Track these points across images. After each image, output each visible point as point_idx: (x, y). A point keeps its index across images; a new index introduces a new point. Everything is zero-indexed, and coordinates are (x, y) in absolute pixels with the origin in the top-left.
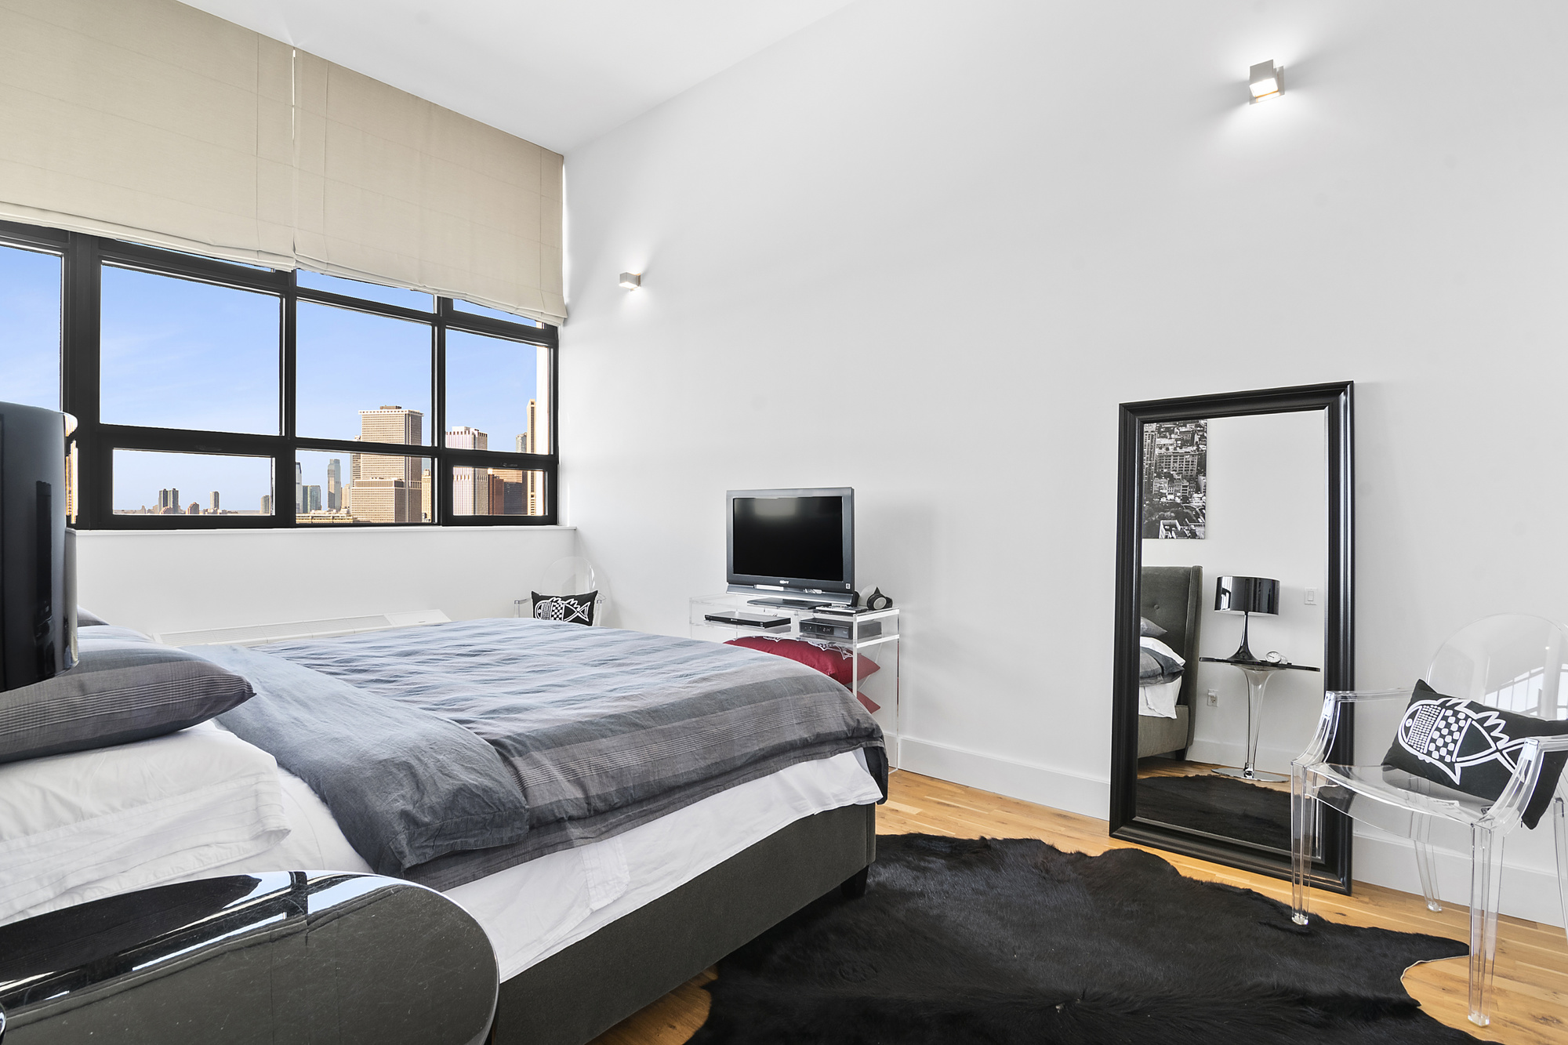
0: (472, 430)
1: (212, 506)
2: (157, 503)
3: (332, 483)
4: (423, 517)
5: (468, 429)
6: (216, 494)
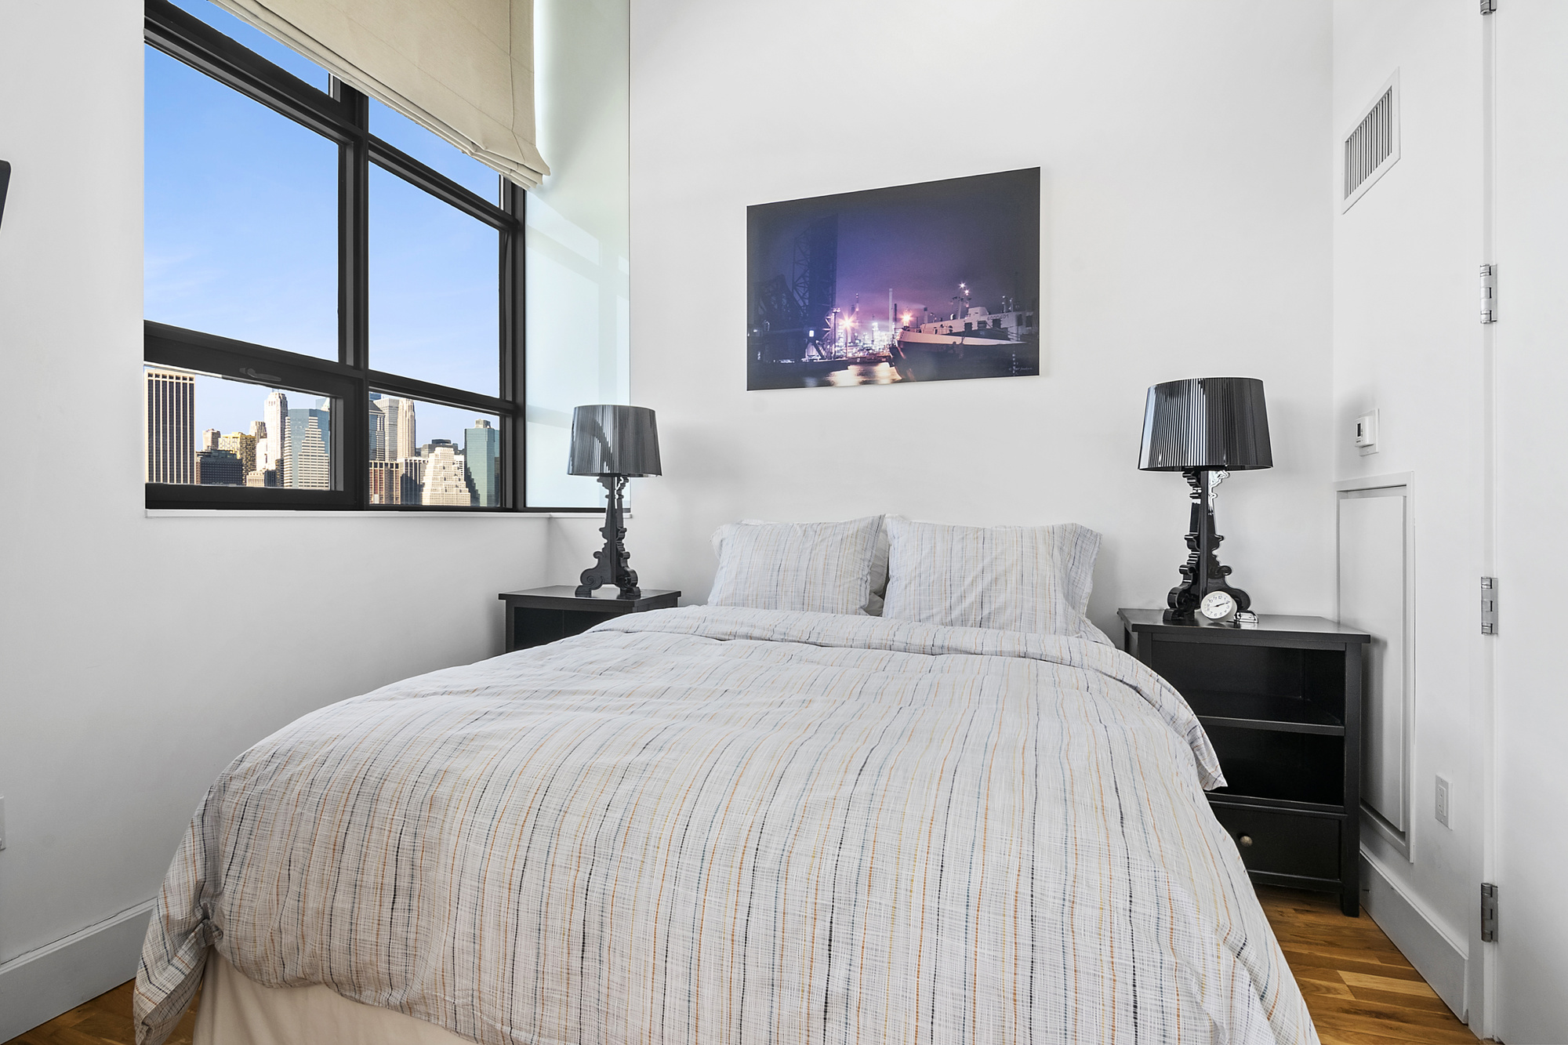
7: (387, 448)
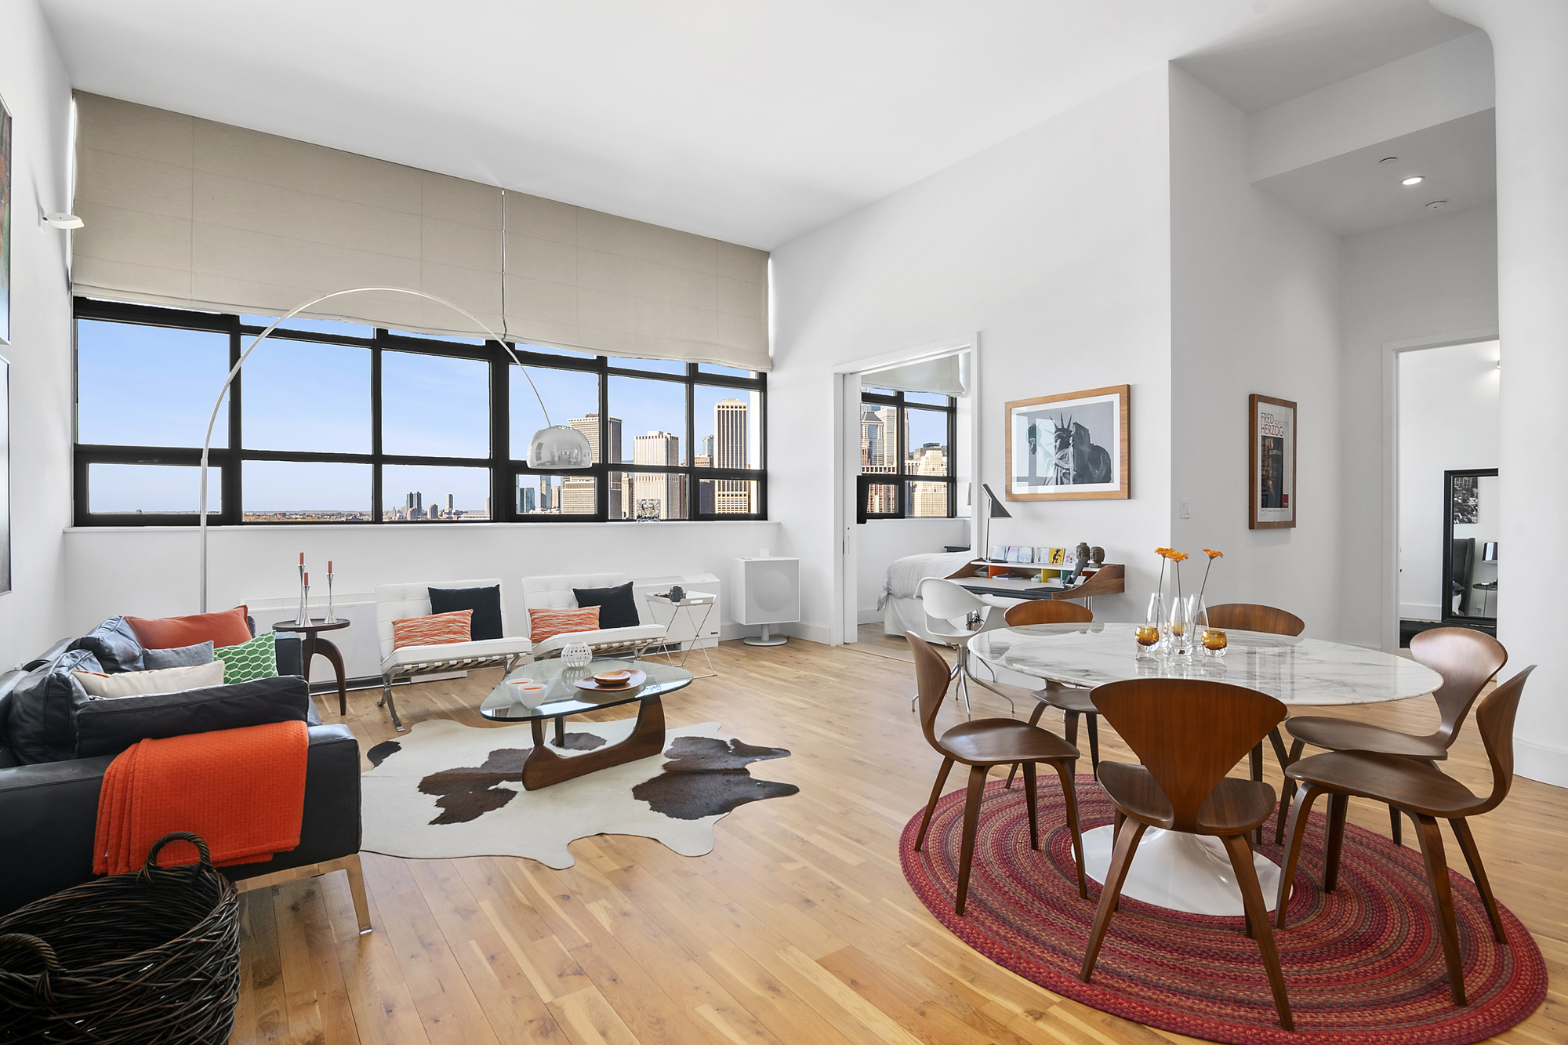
0: (665, 434)
1: (448, 507)
2: (405, 505)
3: (544, 485)
4: (623, 516)
5: (661, 433)
6: (451, 496)
7: (885, 454)
